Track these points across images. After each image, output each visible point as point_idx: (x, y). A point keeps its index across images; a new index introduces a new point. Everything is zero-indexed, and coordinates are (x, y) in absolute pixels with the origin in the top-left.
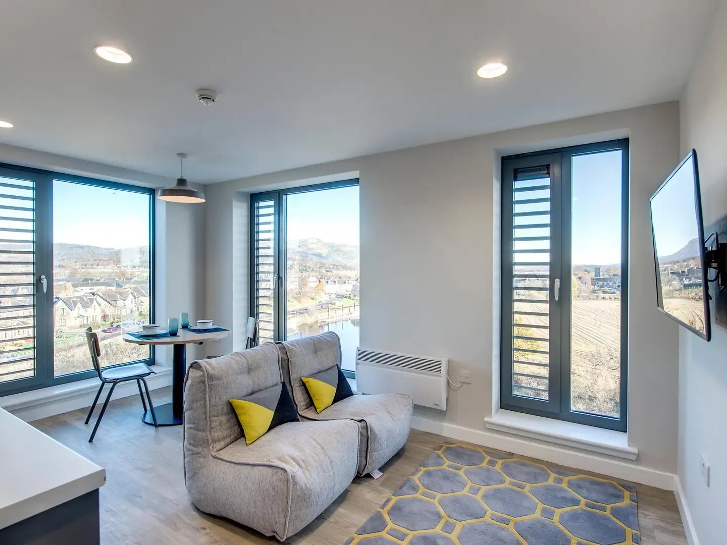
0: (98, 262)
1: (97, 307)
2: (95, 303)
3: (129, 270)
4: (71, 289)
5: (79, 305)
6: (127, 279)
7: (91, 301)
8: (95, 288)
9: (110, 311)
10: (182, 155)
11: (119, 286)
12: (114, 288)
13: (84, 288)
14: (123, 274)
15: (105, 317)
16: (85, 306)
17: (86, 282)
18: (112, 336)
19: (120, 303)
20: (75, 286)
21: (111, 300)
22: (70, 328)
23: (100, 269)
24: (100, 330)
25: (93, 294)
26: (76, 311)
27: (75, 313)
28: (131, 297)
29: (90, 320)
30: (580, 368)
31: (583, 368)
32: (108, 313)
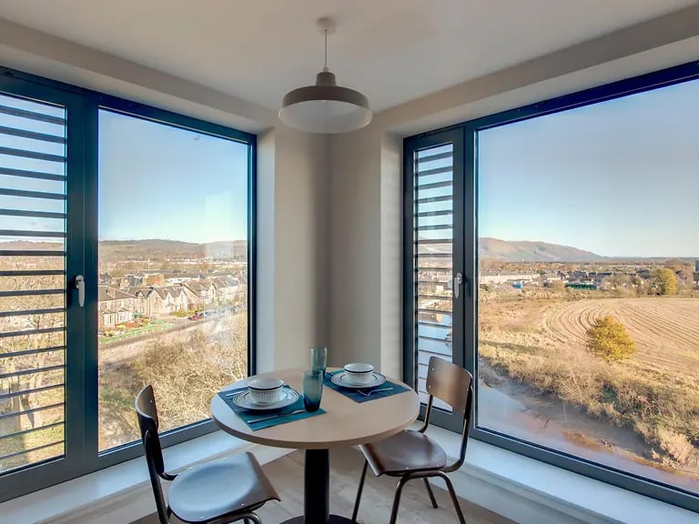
0: (186, 256)
1: (184, 296)
2: (182, 292)
3: (211, 263)
4: (163, 280)
5: (169, 295)
6: (209, 271)
7: (179, 291)
8: (183, 279)
9: (194, 300)
10: (326, 23)
11: (202, 277)
12: (198, 280)
13: (173, 279)
14: (206, 266)
15: (190, 306)
16: (175, 295)
17: (176, 273)
18: (196, 324)
19: (203, 293)
20: (166, 277)
21: (196, 290)
22: (163, 315)
23: (187, 262)
24: (186, 318)
25: (181, 284)
26: (167, 300)
27: (166, 302)
28: (212, 287)
29: (178, 308)
30: (689, 377)
31: (693, 378)
32: (193, 302)
